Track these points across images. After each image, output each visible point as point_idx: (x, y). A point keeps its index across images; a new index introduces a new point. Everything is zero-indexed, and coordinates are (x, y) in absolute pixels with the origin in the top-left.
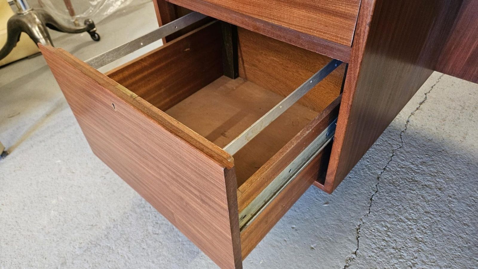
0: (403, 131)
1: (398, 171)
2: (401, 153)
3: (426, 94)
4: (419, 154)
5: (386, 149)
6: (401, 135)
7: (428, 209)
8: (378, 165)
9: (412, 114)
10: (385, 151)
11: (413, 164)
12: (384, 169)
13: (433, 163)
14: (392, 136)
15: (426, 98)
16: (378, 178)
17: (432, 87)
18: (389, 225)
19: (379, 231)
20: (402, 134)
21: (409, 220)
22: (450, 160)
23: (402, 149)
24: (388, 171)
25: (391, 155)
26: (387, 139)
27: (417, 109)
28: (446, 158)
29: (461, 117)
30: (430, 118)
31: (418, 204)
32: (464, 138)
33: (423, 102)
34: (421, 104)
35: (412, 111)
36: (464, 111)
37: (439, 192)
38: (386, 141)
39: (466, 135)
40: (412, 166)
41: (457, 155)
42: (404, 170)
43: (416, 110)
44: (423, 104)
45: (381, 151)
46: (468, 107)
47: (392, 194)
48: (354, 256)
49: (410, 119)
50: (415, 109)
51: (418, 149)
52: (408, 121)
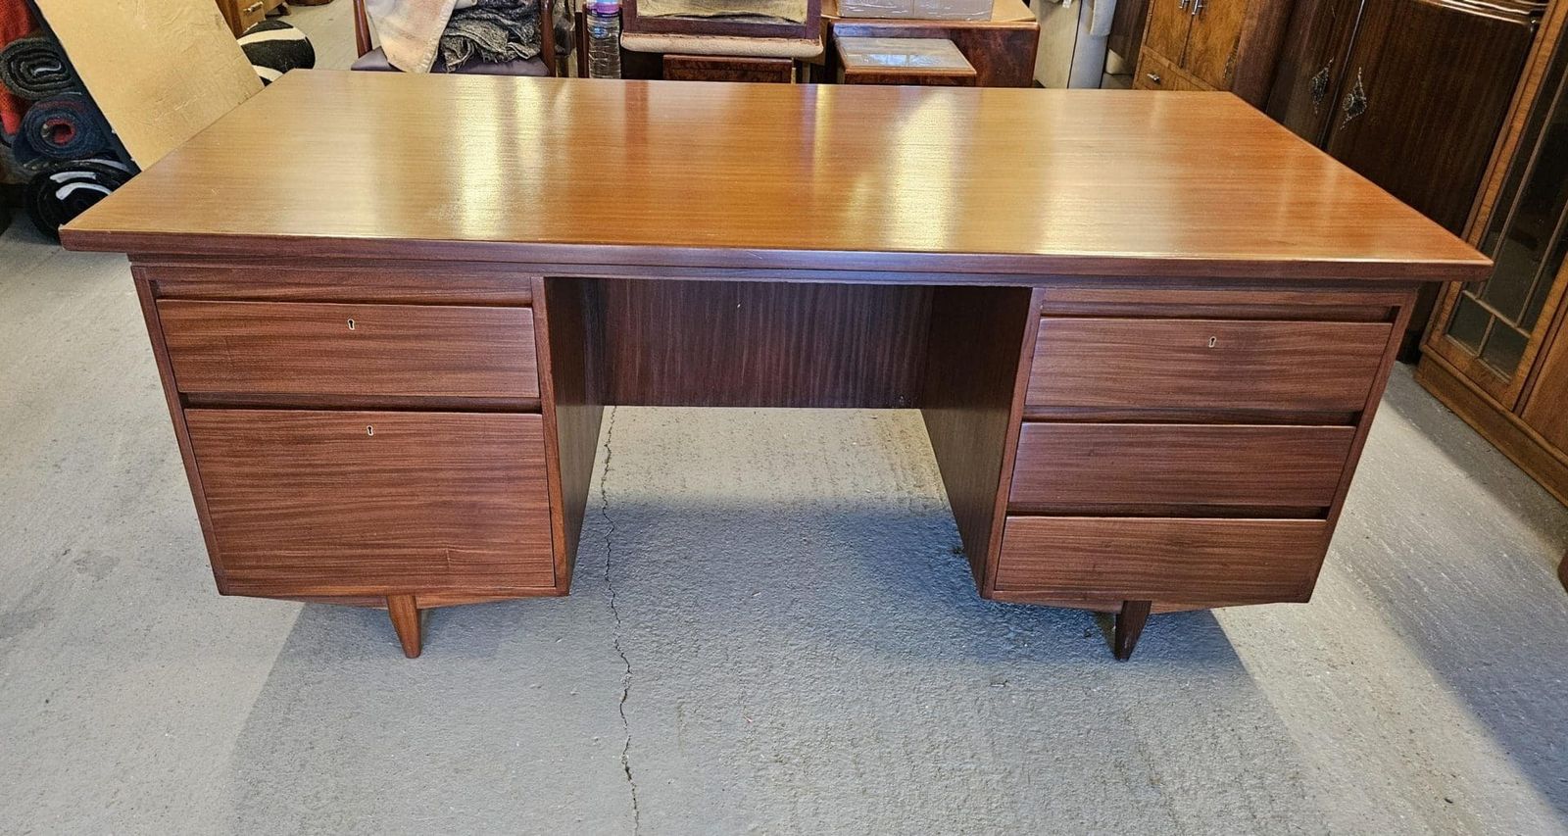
0: (604, 508)
1: (627, 560)
2: (618, 535)
3: (606, 446)
5: (595, 540)
6: (605, 514)
7: (685, 585)
8: (597, 564)
9: (603, 480)
12: (608, 565)
14: (593, 520)
15: (609, 451)
16: (607, 580)
17: (610, 433)
18: (650, 624)
19: (641, 636)
20: (604, 512)
21: (669, 607)
22: (680, 519)
23: (615, 531)
24: (613, 565)
25: (607, 544)
26: (588, 527)
27: (606, 470)
29: (668, 461)
30: (630, 477)
31: (669, 586)
32: (684, 487)
33: (609, 458)
34: (607, 462)
35: (601, 477)
37: (686, 563)
38: (589, 529)
43: (606, 474)
44: (611, 461)
46: (669, 443)
47: (635, 589)
48: (629, 675)
49: (605, 488)
50: (604, 470)
51: (637, 523)
52: (604, 492)
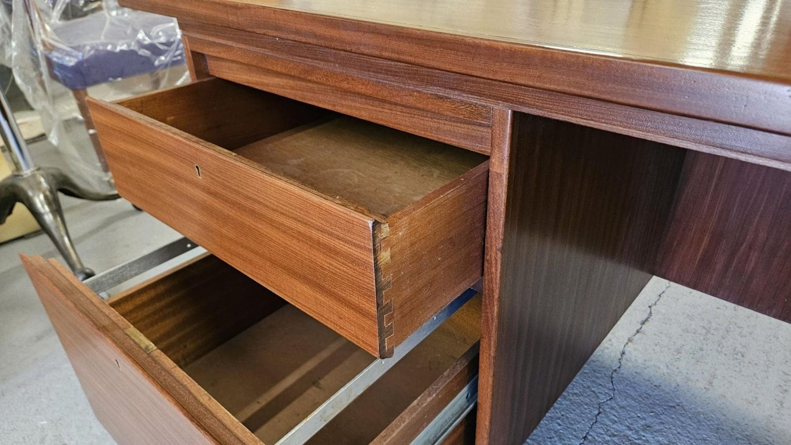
0: (616, 370)
1: (607, 442)
2: (612, 408)
3: (650, 307)
4: (640, 411)
5: (587, 400)
6: (612, 378)
8: (575, 430)
9: (630, 340)
10: (586, 404)
11: (630, 429)
12: (585, 438)
13: (662, 427)
14: (597, 378)
15: (651, 313)
17: (660, 296)
20: (613, 375)
22: (689, 422)
23: (613, 401)
24: (590, 442)
25: (597, 412)
26: (589, 384)
27: (638, 332)
28: (682, 419)
29: (705, 347)
30: (657, 349)
32: (711, 383)
33: (647, 320)
34: (643, 323)
35: (629, 336)
36: (709, 336)
38: (589, 387)
39: (714, 378)
40: (629, 433)
41: (699, 413)
42: (615, 439)
43: (635, 335)
44: (647, 324)
45: (580, 405)
46: (716, 329)
49: (627, 349)
50: (635, 331)
51: (640, 402)
52: (623, 353)
